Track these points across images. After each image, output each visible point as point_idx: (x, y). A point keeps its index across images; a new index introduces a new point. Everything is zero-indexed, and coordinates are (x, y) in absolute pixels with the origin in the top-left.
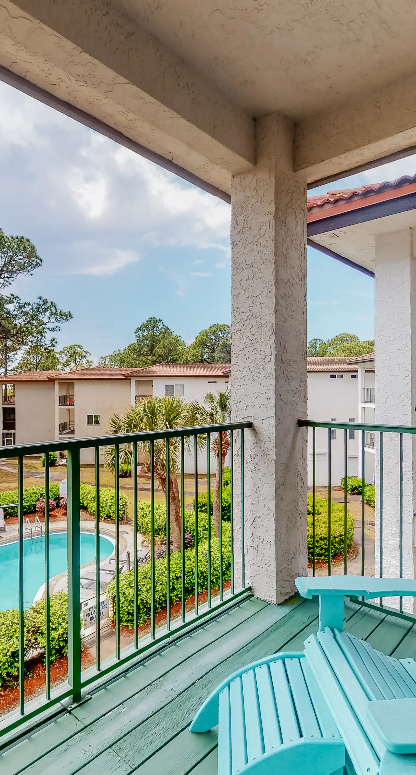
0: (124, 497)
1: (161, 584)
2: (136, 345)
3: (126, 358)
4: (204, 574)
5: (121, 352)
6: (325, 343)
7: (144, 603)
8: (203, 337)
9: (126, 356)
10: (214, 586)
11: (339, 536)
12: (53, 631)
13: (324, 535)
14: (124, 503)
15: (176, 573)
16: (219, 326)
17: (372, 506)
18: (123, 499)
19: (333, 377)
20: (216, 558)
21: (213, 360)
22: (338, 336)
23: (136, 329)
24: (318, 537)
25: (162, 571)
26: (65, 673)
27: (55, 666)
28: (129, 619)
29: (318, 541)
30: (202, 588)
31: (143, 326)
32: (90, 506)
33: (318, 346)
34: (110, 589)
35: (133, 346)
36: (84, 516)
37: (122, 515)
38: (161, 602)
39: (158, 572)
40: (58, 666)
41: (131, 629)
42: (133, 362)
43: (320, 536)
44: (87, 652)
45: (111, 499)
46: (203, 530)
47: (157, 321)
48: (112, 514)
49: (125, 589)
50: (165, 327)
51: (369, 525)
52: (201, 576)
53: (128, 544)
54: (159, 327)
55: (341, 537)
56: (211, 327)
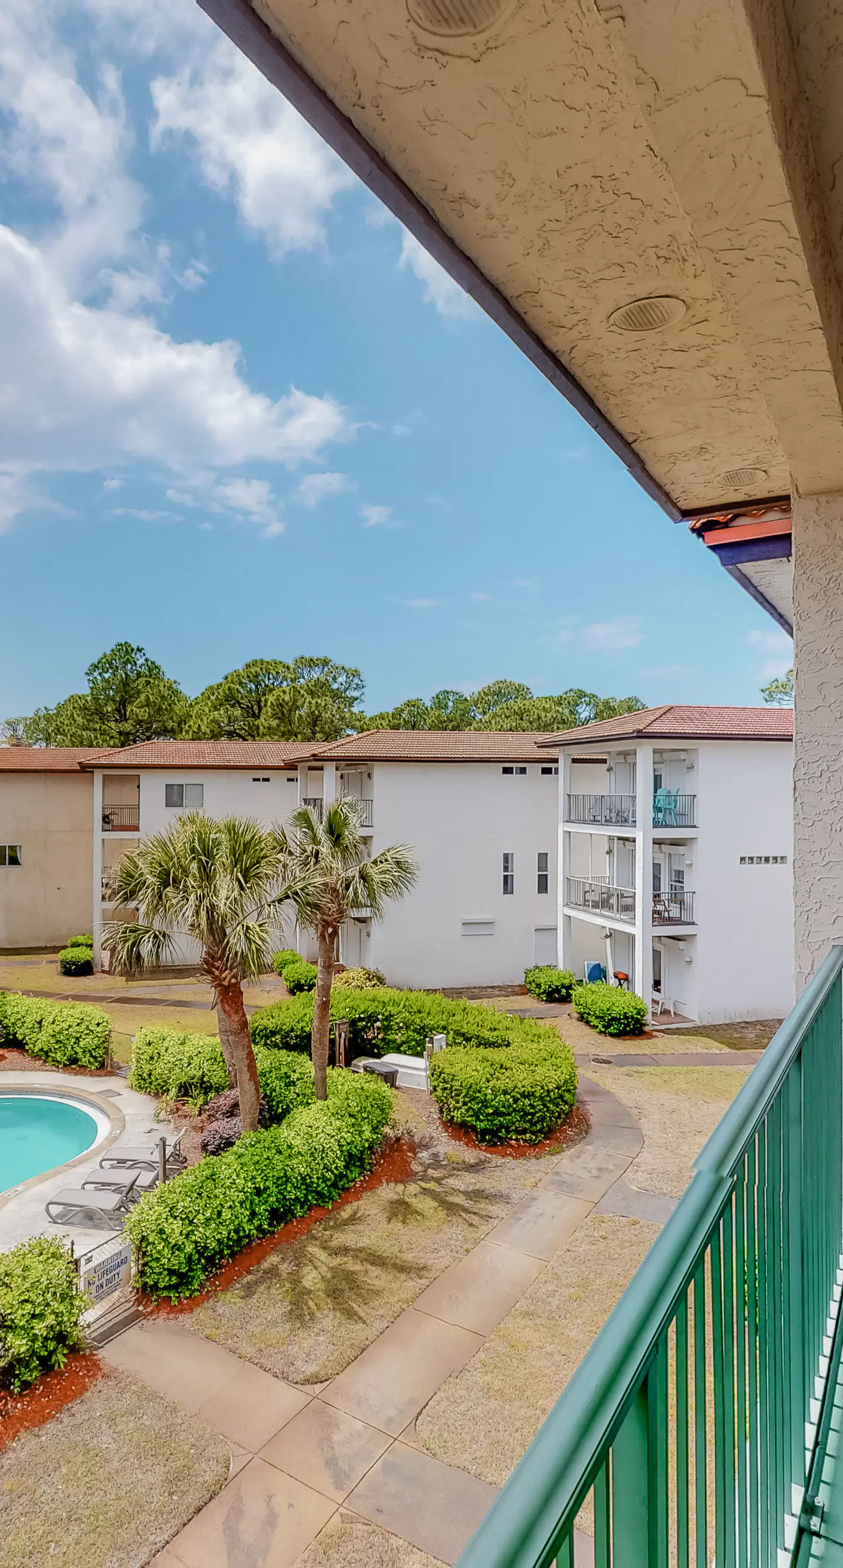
0: (105, 1020)
1: (230, 1207)
2: (89, 699)
3: (67, 725)
4: (306, 1179)
5: (49, 712)
6: (466, 700)
7: (200, 1248)
8: (232, 686)
9: (68, 722)
10: (323, 1202)
11: (556, 1088)
12: (34, 1321)
13: (529, 1088)
14: (106, 1033)
15: (256, 1181)
16: (265, 664)
17: (592, 1024)
18: (104, 1024)
19: (507, 771)
20: (328, 1146)
21: (253, 734)
22: (491, 686)
23: (88, 666)
24: (517, 1092)
25: (231, 1180)
26: (59, 1405)
27: (37, 1392)
28: (172, 1283)
29: (518, 1099)
30: (302, 1207)
31: (104, 660)
32: (30, 1039)
33: (450, 704)
34: (132, 1225)
35: (83, 701)
36: (19, 1060)
37: (101, 1057)
38: (231, 1243)
39: (223, 1183)
40: (43, 1391)
41: (176, 1303)
42: (85, 735)
43: (522, 1090)
44: (95, 1358)
45: (78, 1025)
46: (286, 1085)
47: (132, 650)
48: (80, 1055)
49: (163, 1222)
50: (149, 664)
51: (593, 1063)
52: (302, 1184)
53: (127, 1118)
54: (137, 662)
55: (559, 1090)
56: (248, 666)
